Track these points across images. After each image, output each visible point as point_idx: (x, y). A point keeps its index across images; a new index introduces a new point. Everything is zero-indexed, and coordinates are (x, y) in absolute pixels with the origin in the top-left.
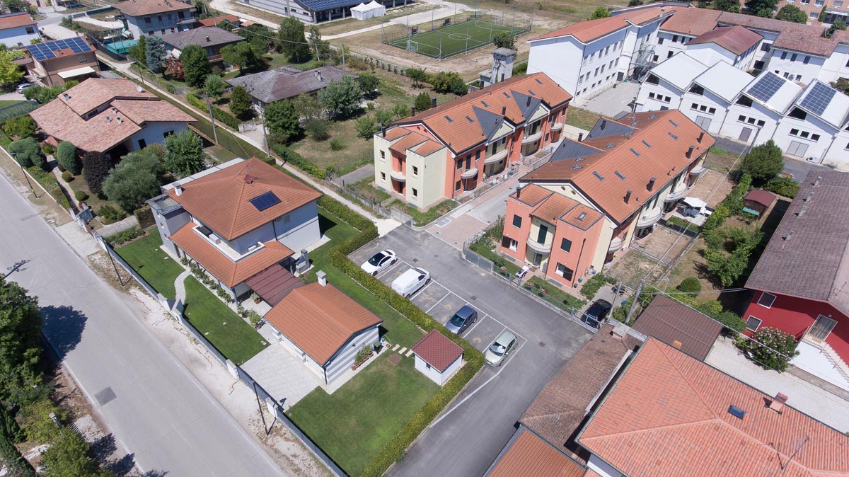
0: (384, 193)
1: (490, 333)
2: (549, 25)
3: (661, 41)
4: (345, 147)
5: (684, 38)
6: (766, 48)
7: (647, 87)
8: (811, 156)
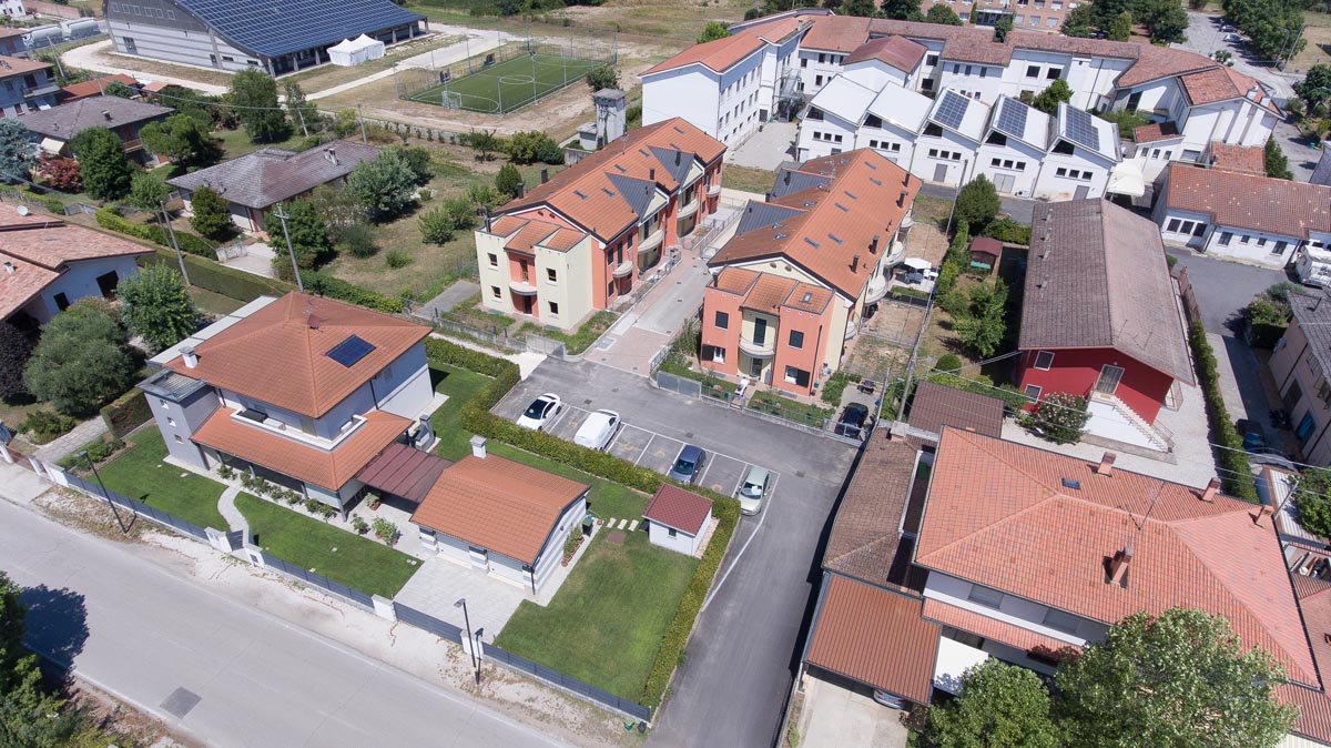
0: (502, 317)
1: (730, 475)
2: (638, 52)
3: (804, 63)
4: (409, 262)
5: (833, 56)
6: (933, 61)
7: (809, 126)
8: (1020, 190)
